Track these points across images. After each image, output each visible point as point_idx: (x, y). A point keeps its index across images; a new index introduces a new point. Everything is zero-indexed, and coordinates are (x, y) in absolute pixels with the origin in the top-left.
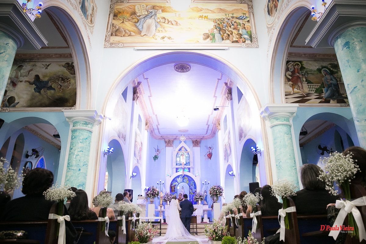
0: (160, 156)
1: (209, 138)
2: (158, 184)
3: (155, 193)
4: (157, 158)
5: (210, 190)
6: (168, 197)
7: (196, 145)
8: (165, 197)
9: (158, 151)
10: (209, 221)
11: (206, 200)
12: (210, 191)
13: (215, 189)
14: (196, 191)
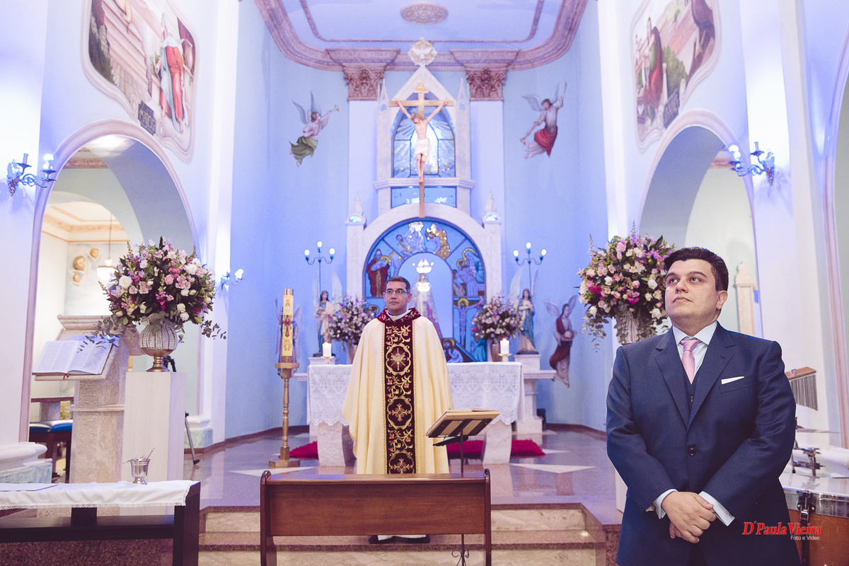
0: (323, 141)
1: (544, 59)
2: (307, 259)
3: (172, 289)
4: (311, 149)
5: (591, 273)
6: (351, 319)
7: (486, 92)
8: (340, 320)
9: (313, 119)
10: (544, 422)
11: (528, 332)
12: (593, 279)
13: (631, 261)
14: (482, 293)
